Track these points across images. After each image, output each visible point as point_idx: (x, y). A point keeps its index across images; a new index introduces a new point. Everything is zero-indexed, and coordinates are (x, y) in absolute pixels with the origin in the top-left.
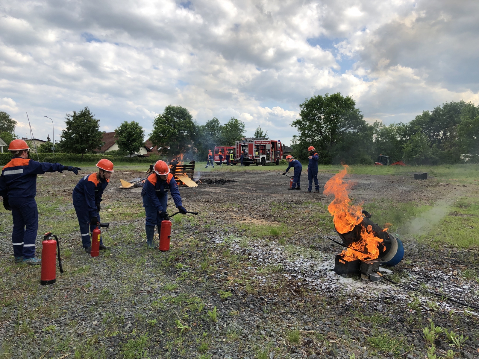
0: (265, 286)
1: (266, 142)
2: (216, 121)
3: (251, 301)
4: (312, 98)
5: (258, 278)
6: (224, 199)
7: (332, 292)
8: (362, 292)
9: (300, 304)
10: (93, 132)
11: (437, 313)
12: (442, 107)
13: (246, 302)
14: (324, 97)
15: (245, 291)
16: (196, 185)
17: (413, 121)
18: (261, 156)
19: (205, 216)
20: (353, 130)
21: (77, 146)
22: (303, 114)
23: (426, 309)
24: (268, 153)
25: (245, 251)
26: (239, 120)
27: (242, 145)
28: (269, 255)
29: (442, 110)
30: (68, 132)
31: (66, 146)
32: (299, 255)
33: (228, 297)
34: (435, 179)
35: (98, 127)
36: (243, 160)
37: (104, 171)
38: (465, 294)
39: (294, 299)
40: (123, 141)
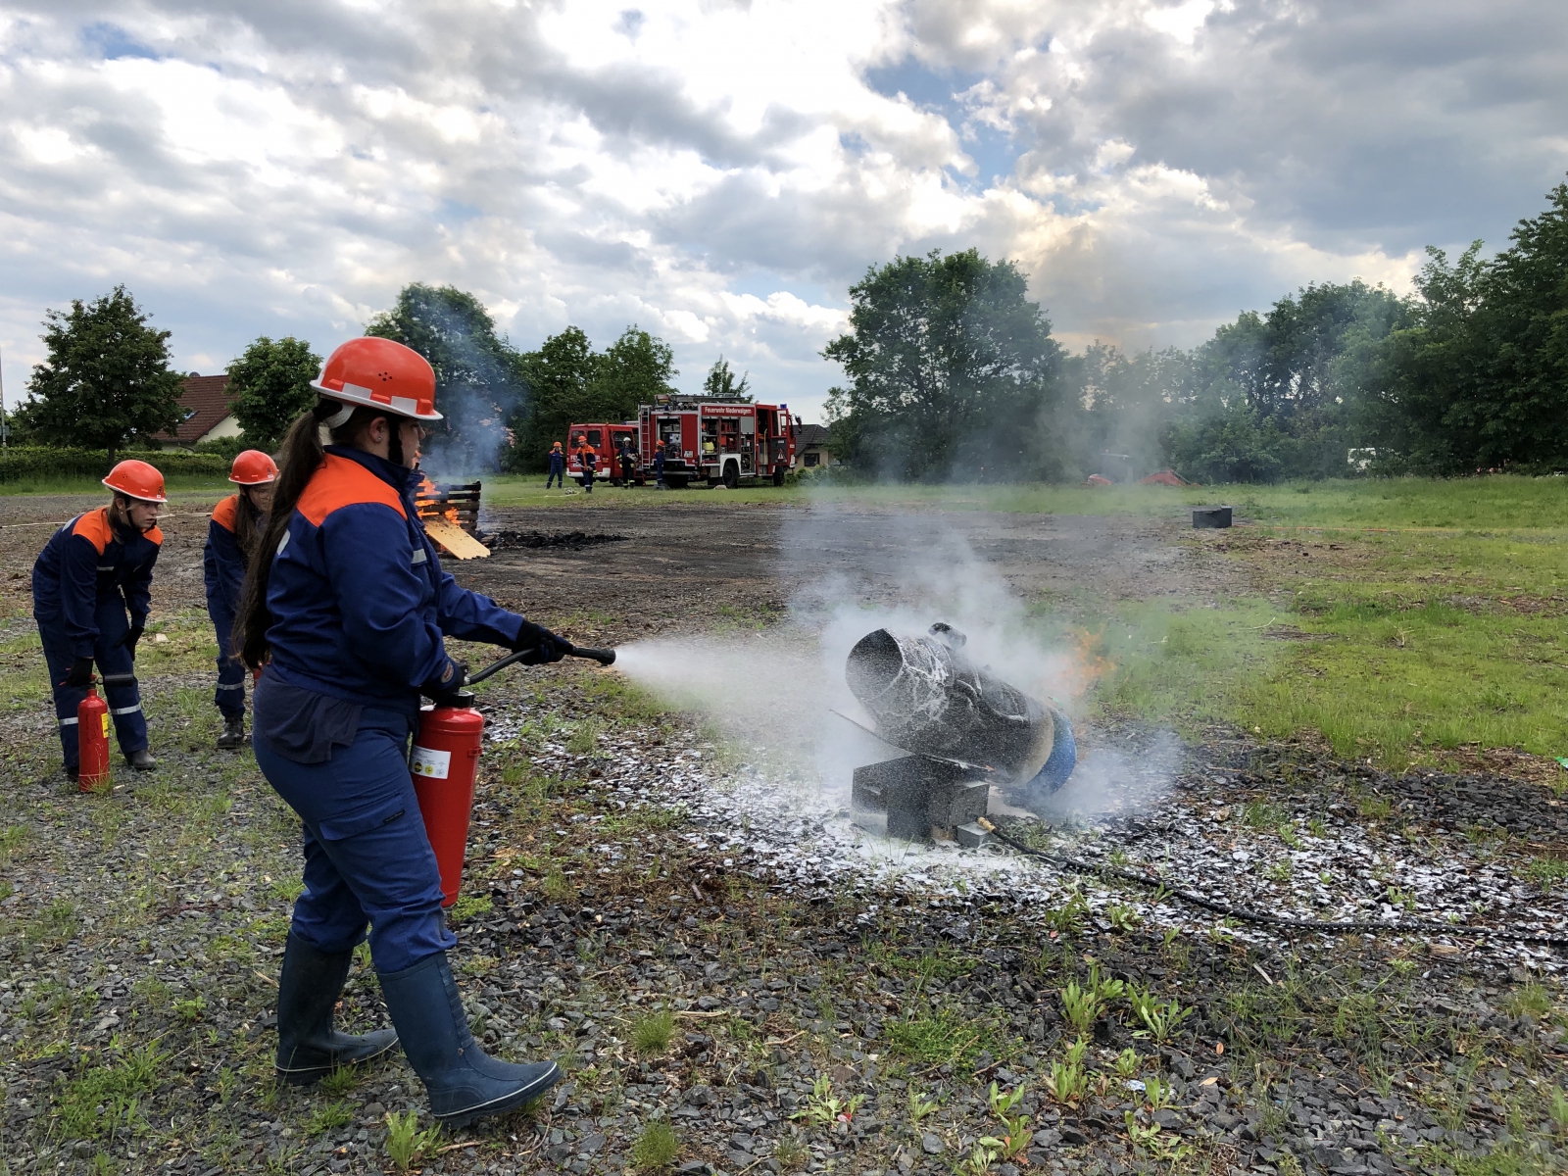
0: (613, 875)
1: (739, 411)
2: (575, 338)
3: (548, 925)
4: (890, 265)
5: (596, 850)
6: (569, 596)
7: (824, 884)
8: (922, 883)
9: (707, 927)
10: (148, 375)
11: (1130, 937)
12: (1296, 299)
13: (532, 927)
14: (927, 265)
15: (541, 894)
16: (485, 552)
17: (1209, 343)
18: (724, 457)
19: (487, 655)
20: (1019, 372)
21: (89, 421)
22: (861, 319)
23: (1100, 928)
24: (748, 444)
25: (584, 763)
26: (651, 335)
27: (659, 421)
28: (659, 773)
29: (1299, 311)
30: (56, 372)
31: (50, 422)
32: (755, 773)
33: (478, 914)
34: (1257, 527)
35: (164, 357)
36: (665, 469)
37: (128, 500)
38: (1232, 878)
39: (693, 912)
40: (255, 407)
